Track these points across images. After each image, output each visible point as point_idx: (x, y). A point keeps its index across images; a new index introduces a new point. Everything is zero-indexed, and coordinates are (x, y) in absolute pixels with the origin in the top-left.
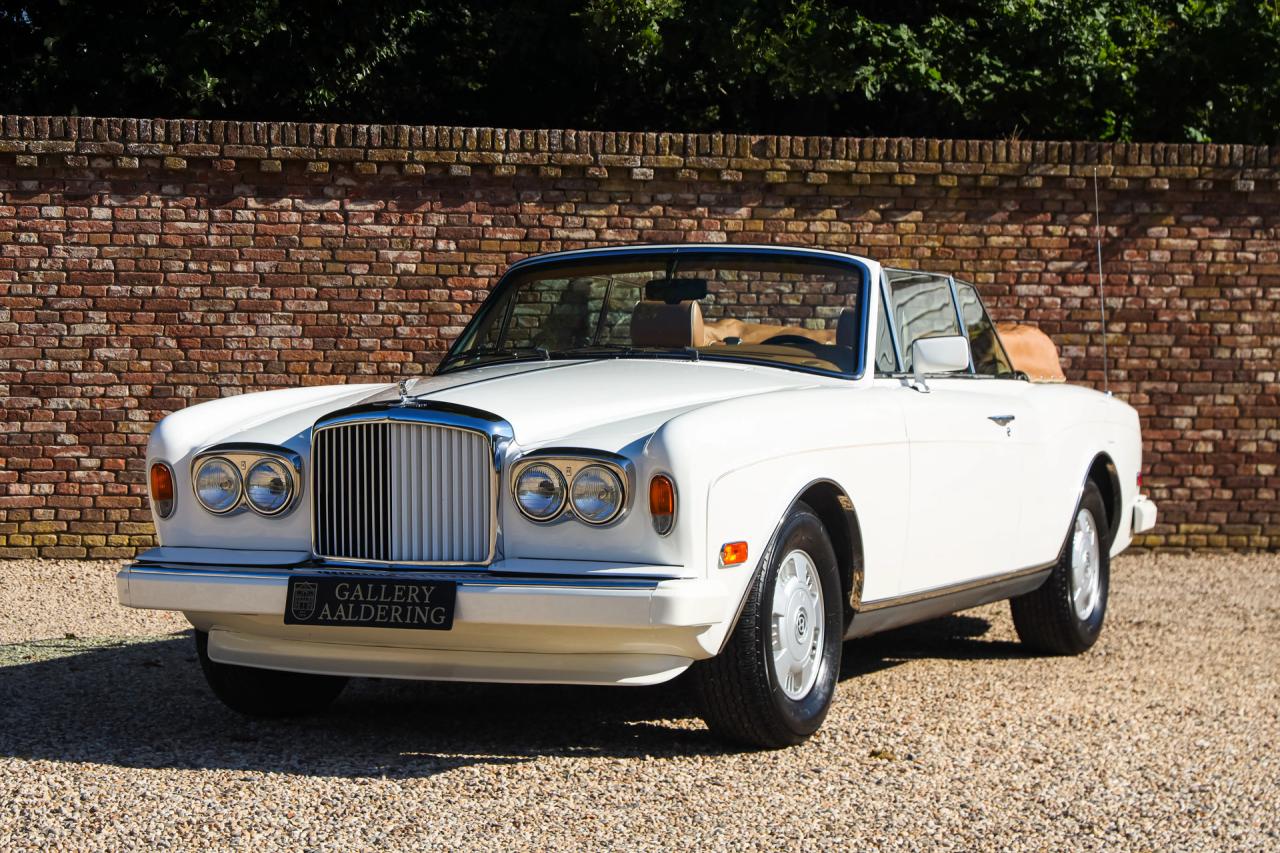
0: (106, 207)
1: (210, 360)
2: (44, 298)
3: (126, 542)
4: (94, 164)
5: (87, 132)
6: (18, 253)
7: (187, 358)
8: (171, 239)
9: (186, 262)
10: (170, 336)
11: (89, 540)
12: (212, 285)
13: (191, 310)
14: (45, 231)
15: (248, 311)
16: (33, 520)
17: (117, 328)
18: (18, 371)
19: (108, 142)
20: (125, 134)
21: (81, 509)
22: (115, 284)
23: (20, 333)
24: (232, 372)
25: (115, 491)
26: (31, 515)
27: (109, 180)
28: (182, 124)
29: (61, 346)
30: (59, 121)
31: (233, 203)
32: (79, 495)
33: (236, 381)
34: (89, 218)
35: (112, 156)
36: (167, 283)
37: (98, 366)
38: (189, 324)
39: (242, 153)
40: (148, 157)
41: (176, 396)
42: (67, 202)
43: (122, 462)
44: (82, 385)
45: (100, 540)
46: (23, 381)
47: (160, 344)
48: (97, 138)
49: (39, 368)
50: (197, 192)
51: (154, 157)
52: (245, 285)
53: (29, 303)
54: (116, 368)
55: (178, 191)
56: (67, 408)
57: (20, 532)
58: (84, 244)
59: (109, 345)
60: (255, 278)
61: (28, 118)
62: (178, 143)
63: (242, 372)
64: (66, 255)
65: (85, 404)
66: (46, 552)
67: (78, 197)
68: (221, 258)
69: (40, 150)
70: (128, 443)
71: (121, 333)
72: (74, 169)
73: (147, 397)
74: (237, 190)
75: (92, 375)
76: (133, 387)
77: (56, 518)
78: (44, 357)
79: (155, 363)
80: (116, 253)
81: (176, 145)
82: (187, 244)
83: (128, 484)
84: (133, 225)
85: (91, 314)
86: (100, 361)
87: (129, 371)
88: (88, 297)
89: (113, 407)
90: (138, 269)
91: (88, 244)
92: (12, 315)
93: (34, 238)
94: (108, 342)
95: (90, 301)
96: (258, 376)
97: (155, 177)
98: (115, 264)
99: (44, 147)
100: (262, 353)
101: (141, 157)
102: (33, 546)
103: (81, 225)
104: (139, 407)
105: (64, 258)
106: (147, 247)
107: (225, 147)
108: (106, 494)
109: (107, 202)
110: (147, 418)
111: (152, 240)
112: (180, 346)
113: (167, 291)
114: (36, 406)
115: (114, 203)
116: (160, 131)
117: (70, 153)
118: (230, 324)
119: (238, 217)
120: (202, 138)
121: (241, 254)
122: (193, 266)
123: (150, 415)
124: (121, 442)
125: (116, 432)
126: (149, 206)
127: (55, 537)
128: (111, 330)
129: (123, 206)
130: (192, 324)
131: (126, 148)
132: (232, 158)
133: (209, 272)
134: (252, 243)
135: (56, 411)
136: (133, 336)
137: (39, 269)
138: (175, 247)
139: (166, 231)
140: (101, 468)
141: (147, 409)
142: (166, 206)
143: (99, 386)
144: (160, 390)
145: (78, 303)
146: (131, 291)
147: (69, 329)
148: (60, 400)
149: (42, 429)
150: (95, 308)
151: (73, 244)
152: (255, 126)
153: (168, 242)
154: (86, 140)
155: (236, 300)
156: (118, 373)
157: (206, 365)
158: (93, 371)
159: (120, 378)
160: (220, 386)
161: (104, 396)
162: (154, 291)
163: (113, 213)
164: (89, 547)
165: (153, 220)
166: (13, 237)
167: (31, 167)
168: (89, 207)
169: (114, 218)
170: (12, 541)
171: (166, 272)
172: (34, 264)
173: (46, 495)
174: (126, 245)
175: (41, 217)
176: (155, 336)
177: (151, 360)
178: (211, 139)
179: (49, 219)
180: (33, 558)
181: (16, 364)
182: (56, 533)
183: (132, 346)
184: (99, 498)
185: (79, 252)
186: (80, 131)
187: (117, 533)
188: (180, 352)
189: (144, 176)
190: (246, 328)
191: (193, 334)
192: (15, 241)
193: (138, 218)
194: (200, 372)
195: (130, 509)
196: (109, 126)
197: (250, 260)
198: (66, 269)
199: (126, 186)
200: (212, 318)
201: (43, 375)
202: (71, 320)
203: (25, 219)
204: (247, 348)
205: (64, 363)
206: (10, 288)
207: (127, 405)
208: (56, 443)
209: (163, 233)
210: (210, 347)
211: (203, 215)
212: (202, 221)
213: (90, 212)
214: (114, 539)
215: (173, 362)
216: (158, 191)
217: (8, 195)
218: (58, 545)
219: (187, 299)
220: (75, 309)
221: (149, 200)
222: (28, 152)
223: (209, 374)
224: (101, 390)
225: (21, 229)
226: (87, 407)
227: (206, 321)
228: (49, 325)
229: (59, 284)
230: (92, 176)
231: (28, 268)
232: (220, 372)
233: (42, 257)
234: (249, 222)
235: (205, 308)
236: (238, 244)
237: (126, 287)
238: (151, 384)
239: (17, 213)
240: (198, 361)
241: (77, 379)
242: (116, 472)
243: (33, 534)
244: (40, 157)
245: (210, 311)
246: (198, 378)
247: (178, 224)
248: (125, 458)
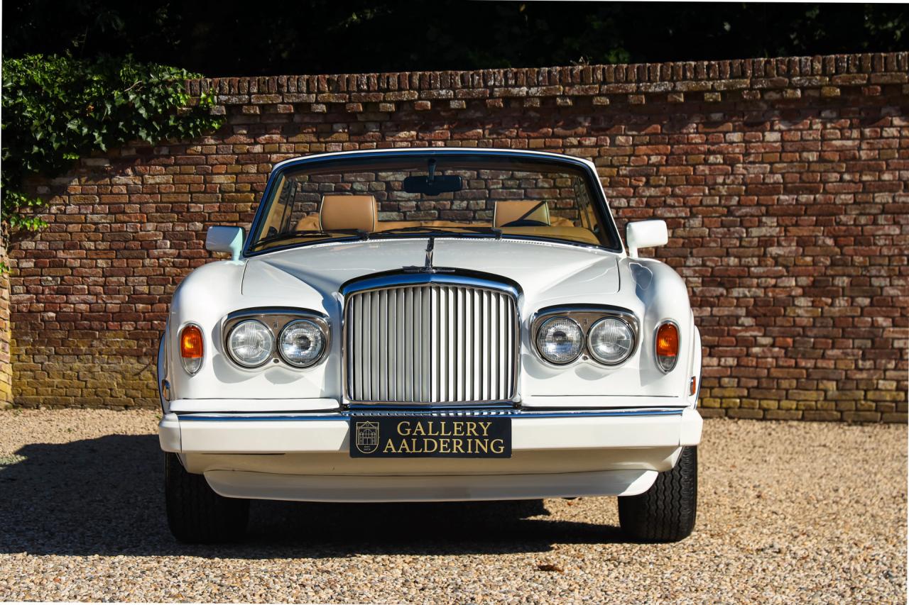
0: (776, 131)
1: (862, 255)
2: (728, 207)
3: (794, 407)
4: (767, 97)
5: (759, 70)
6: (707, 172)
7: (842, 254)
8: (829, 155)
9: (841, 174)
10: (828, 236)
11: (765, 404)
12: (863, 192)
13: (846, 214)
14: (729, 153)
15: (893, 213)
16: (721, 386)
17: (786, 231)
18: (708, 266)
19: (776, 78)
20: (789, 70)
21: (758, 378)
22: (784, 194)
23: (709, 236)
24: (880, 265)
25: (785, 364)
26: (719, 383)
27: (778, 109)
28: (836, 59)
29: (741, 246)
30: (737, 63)
31: (881, 123)
32: (757, 367)
33: (883, 273)
34: (763, 141)
35: (779, 89)
36: (825, 192)
37: (770, 261)
38: (843, 225)
39: (886, 79)
40: (808, 88)
41: (833, 285)
42: (746, 129)
43: (790, 340)
44: (758, 277)
45: (773, 404)
46: (712, 275)
47: (820, 242)
48: (767, 75)
49: (724, 263)
50: (851, 115)
51: (813, 88)
52: (890, 191)
53: (716, 212)
54: (785, 263)
55: (834, 115)
56: (745, 296)
57: (711, 397)
58: (759, 163)
59: (779, 245)
60: (900, 185)
61: (713, 63)
62: (833, 75)
63: (889, 265)
64: (745, 172)
65: (760, 292)
66: (731, 413)
67: (756, 125)
68: (871, 169)
69: (722, 88)
70: (795, 325)
71: (788, 234)
72: (751, 101)
73: (809, 286)
74: (884, 111)
75: (765, 269)
76: (799, 279)
77: (739, 386)
78: (728, 255)
79: (816, 258)
80: (784, 168)
81: (831, 76)
82: (842, 158)
83: (796, 359)
84: (798, 145)
85: (764, 219)
86: (772, 257)
87: (795, 265)
88: (762, 205)
89: (783, 296)
90: (801, 180)
91: (762, 162)
92: (703, 221)
93: (720, 159)
94: (778, 241)
95: (764, 209)
96: (902, 268)
97: (815, 105)
98: (783, 178)
99: (725, 85)
100: (906, 249)
101: (803, 89)
102: (721, 408)
103: (756, 147)
104: (804, 295)
105: (744, 175)
106: (809, 162)
107: (872, 75)
108: (778, 366)
109: (776, 127)
110: (810, 304)
111: (813, 156)
112: (836, 244)
113: (825, 199)
114: (722, 295)
115: (783, 127)
116: (818, 66)
117: (745, 89)
118: (878, 225)
119: (885, 134)
120: (853, 69)
121: (888, 165)
122: (847, 177)
123: (813, 302)
124: (788, 324)
125: (784, 316)
126: (810, 128)
127: (738, 401)
128: (780, 232)
129: (790, 130)
130: (847, 225)
131: (790, 83)
132: (878, 84)
133: (861, 181)
134: (897, 155)
135: (737, 298)
136: (799, 237)
137: (724, 184)
138: (832, 162)
139: (825, 148)
140: (773, 345)
141: (810, 297)
142: (825, 128)
143: (772, 278)
144: (819, 281)
145: (754, 210)
146: (797, 200)
147: (747, 232)
148: (741, 290)
149: (726, 313)
150: (768, 214)
151: (750, 163)
152: (897, 56)
153: (826, 157)
154: (758, 77)
155: (884, 204)
156: (786, 267)
157: (858, 259)
158: (766, 266)
159: (788, 271)
160: (870, 277)
161: (775, 286)
162: (815, 199)
163: (782, 136)
164: (765, 410)
165: (814, 140)
166: (704, 159)
167: (715, 102)
168: (763, 132)
169: (782, 140)
170: (705, 404)
171: (825, 182)
172: (720, 180)
173: (731, 367)
174: (792, 162)
175: (725, 142)
176: (816, 236)
177: (813, 256)
178: (860, 70)
179: (732, 143)
180: (721, 417)
181: (706, 261)
182: (740, 398)
183: (798, 245)
184: (772, 370)
185: (755, 170)
186: (753, 70)
187: (787, 398)
188: (837, 250)
189: (807, 104)
190: (892, 228)
191: (847, 233)
192: (706, 162)
193: (802, 139)
194: (853, 265)
195: (797, 379)
196: (777, 64)
197: (896, 169)
198: (744, 183)
199: (792, 113)
200: (863, 220)
201: (727, 270)
202: (748, 224)
203: (713, 144)
204: (893, 245)
205: (743, 260)
206: (701, 201)
207: (793, 293)
208: (738, 325)
209: (822, 151)
210: (862, 245)
211: (855, 134)
212: (854, 139)
213: (764, 136)
214: (785, 403)
215: (831, 257)
216: (818, 116)
217: (700, 126)
218: (740, 407)
219: (842, 204)
220: (752, 216)
221: (811, 123)
222: (713, 90)
223: (861, 267)
224: (773, 282)
225: (710, 152)
226: (762, 295)
227: (857, 223)
228: (732, 229)
229: (739, 196)
230: (765, 107)
231: (716, 184)
232: (871, 265)
233: (726, 174)
234: (894, 137)
235: (857, 212)
236: (885, 157)
237: (792, 196)
238: (813, 276)
239: (707, 139)
240: (852, 257)
241: (753, 273)
242: (786, 348)
243: (721, 398)
244: (722, 93)
245: (861, 214)
246: (852, 271)
247: (834, 142)
248: (793, 337)
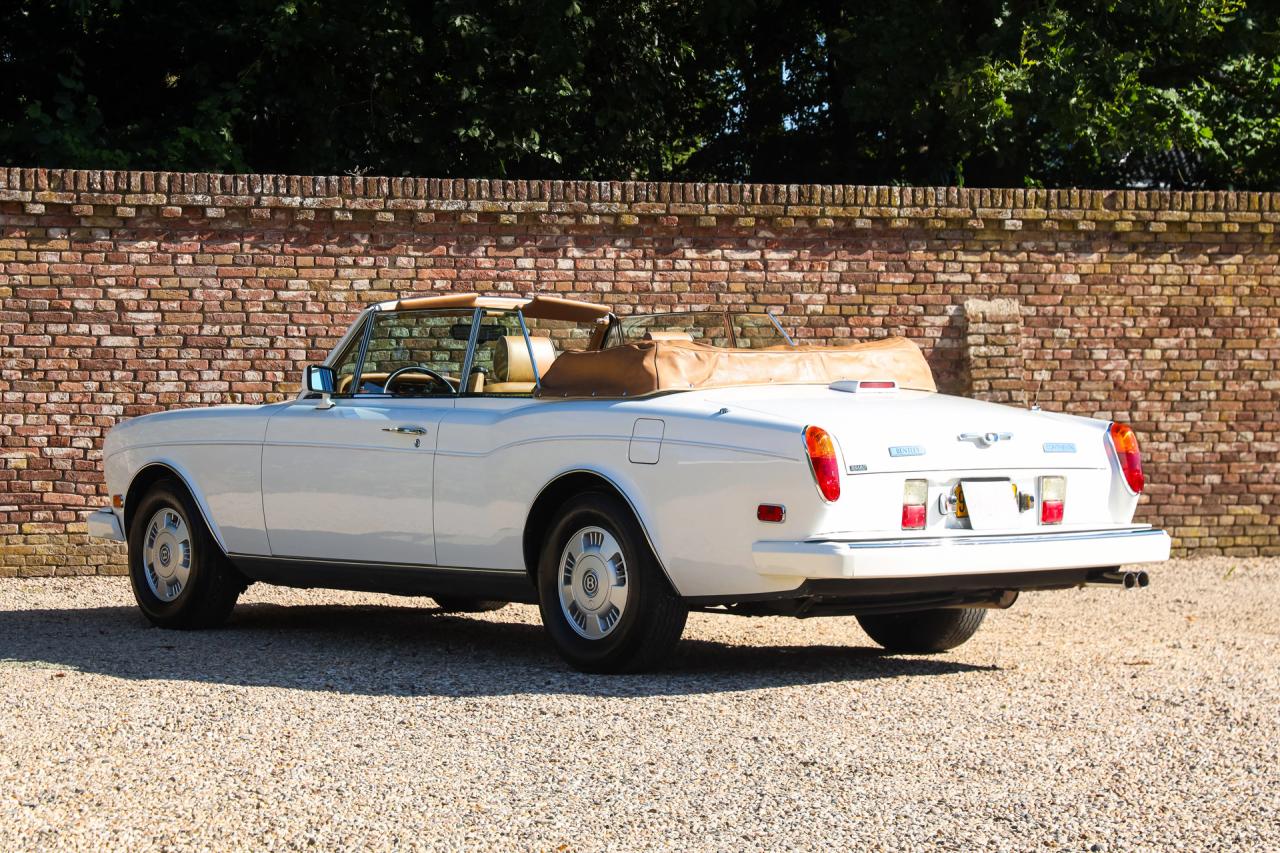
0: (570, 258)
4: (562, 222)
5: (558, 193)
8: (623, 286)
9: (634, 306)
14: (520, 280)
19: (575, 203)
20: (588, 195)
27: (572, 235)
28: (636, 186)
30: (535, 184)
31: (673, 255)
34: (556, 268)
35: (577, 215)
39: (684, 210)
40: (607, 215)
42: (538, 255)
48: (566, 199)
50: (645, 245)
51: (612, 215)
55: (628, 244)
58: (550, 291)
61: (510, 182)
62: (632, 202)
67: (547, 250)
68: (662, 301)
69: (520, 210)
72: (544, 226)
74: (677, 242)
81: (630, 204)
82: (636, 290)
84: (591, 274)
91: (554, 291)
93: (510, 286)
97: (615, 230)
99: (523, 207)
101: (602, 215)
103: (549, 275)
106: (603, 293)
107: (671, 205)
109: (570, 255)
111: (606, 287)
115: (576, 255)
116: (618, 192)
117: (544, 212)
119: (677, 266)
120: (652, 198)
121: (680, 298)
122: (640, 309)
126: (604, 257)
129: (583, 258)
131: (589, 207)
132: (675, 215)
133: (653, 314)
134: (688, 289)
138: (626, 293)
139: (618, 279)
142: (619, 257)
152: (695, 187)
153: (620, 288)
154: (557, 200)
163: (575, 264)
165: (608, 269)
167: (511, 225)
168: (555, 259)
169: (576, 268)
174: (585, 292)
175: (516, 268)
178: (659, 199)
179: (523, 269)
186: (552, 192)
193: (595, 268)
196: (576, 188)
203: (503, 270)
209: (615, 281)
211: (649, 265)
212: (647, 270)
213: (556, 263)
216: (612, 244)
217: (490, 249)
221: (605, 252)
225: (500, 278)
234: (685, 270)
236: (677, 290)
239: (497, 265)
244: (519, 215)
247: (628, 272)
